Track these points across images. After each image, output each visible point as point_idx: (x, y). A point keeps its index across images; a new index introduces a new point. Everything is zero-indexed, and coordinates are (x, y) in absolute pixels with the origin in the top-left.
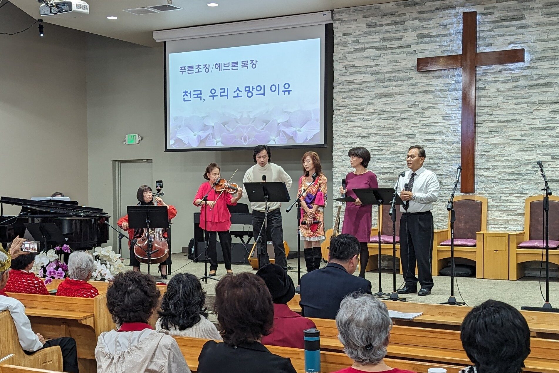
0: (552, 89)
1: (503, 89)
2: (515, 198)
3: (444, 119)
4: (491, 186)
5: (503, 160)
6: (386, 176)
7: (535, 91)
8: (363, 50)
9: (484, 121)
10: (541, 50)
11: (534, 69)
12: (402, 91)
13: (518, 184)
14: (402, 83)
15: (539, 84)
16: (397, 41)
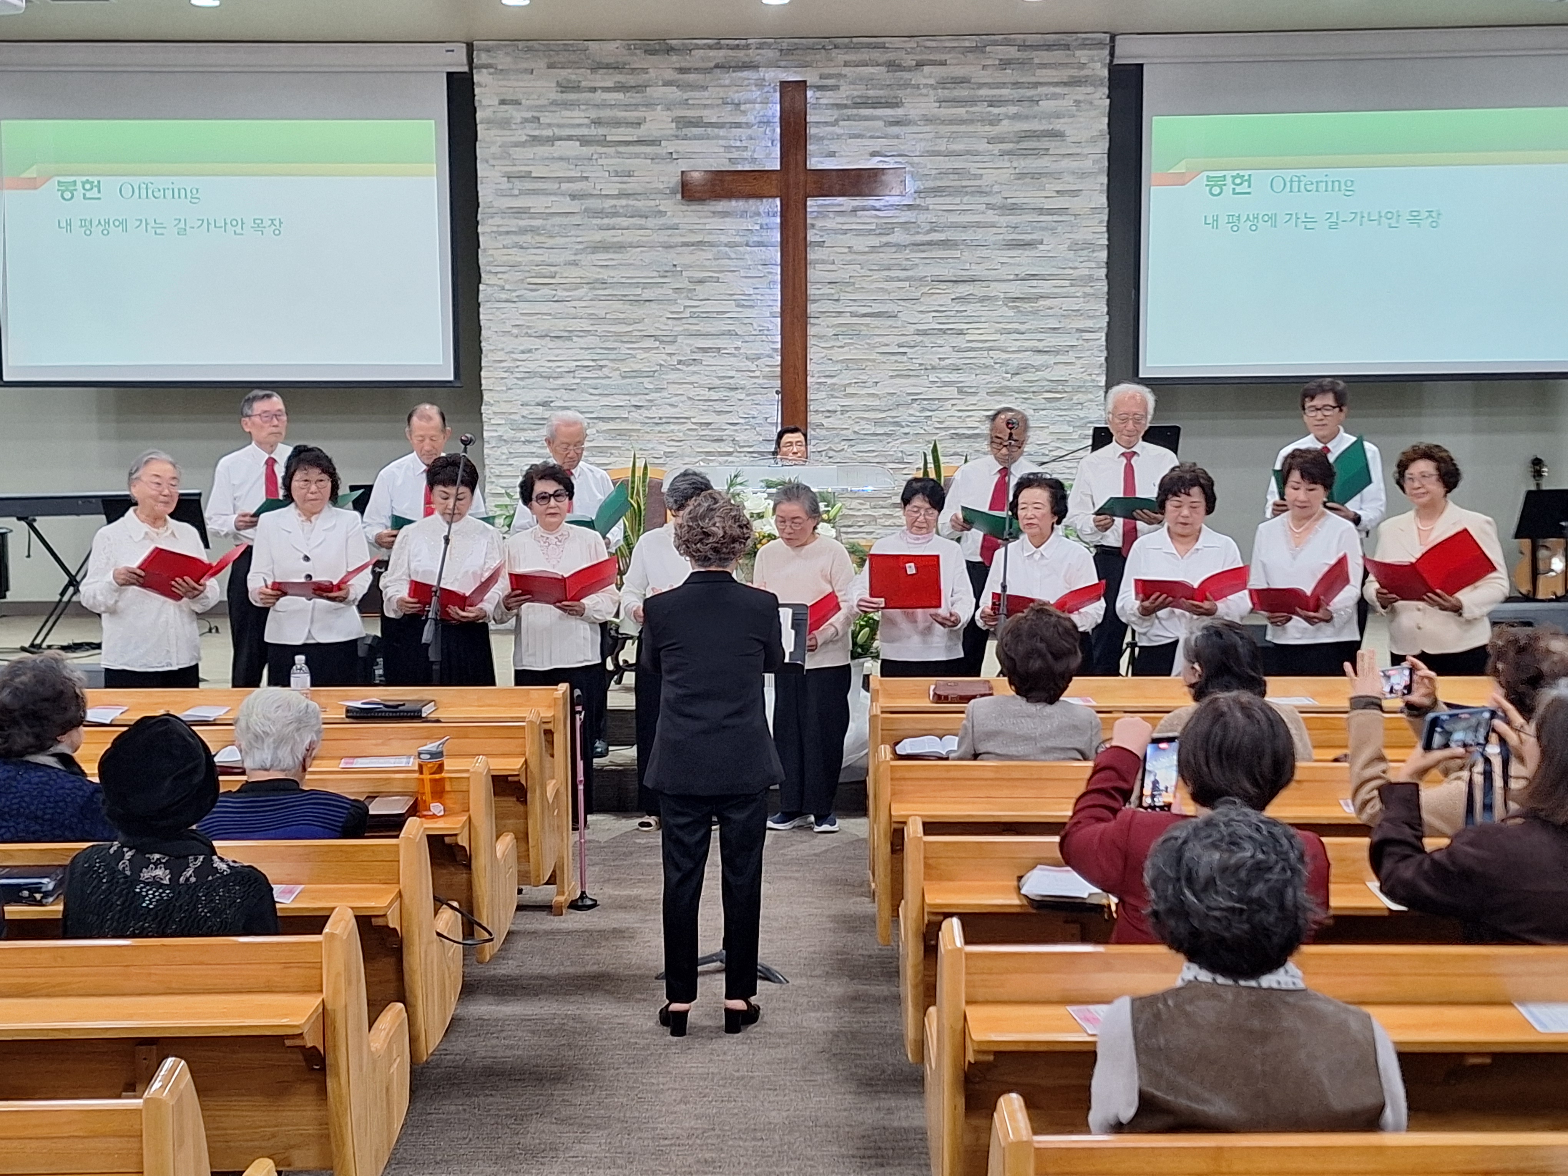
0: (957, 254)
1: (862, 248)
3: (737, 306)
5: (863, 394)
6: (612, 425)
7: (924, 255)
8: (551, 140)
9: (823, 313)
10: (934, 172)
11: (922, 211)
12: (644, 239)
13: (893, 444)
14: (642, 221)
15: (932, 241)
16: (631, 130)
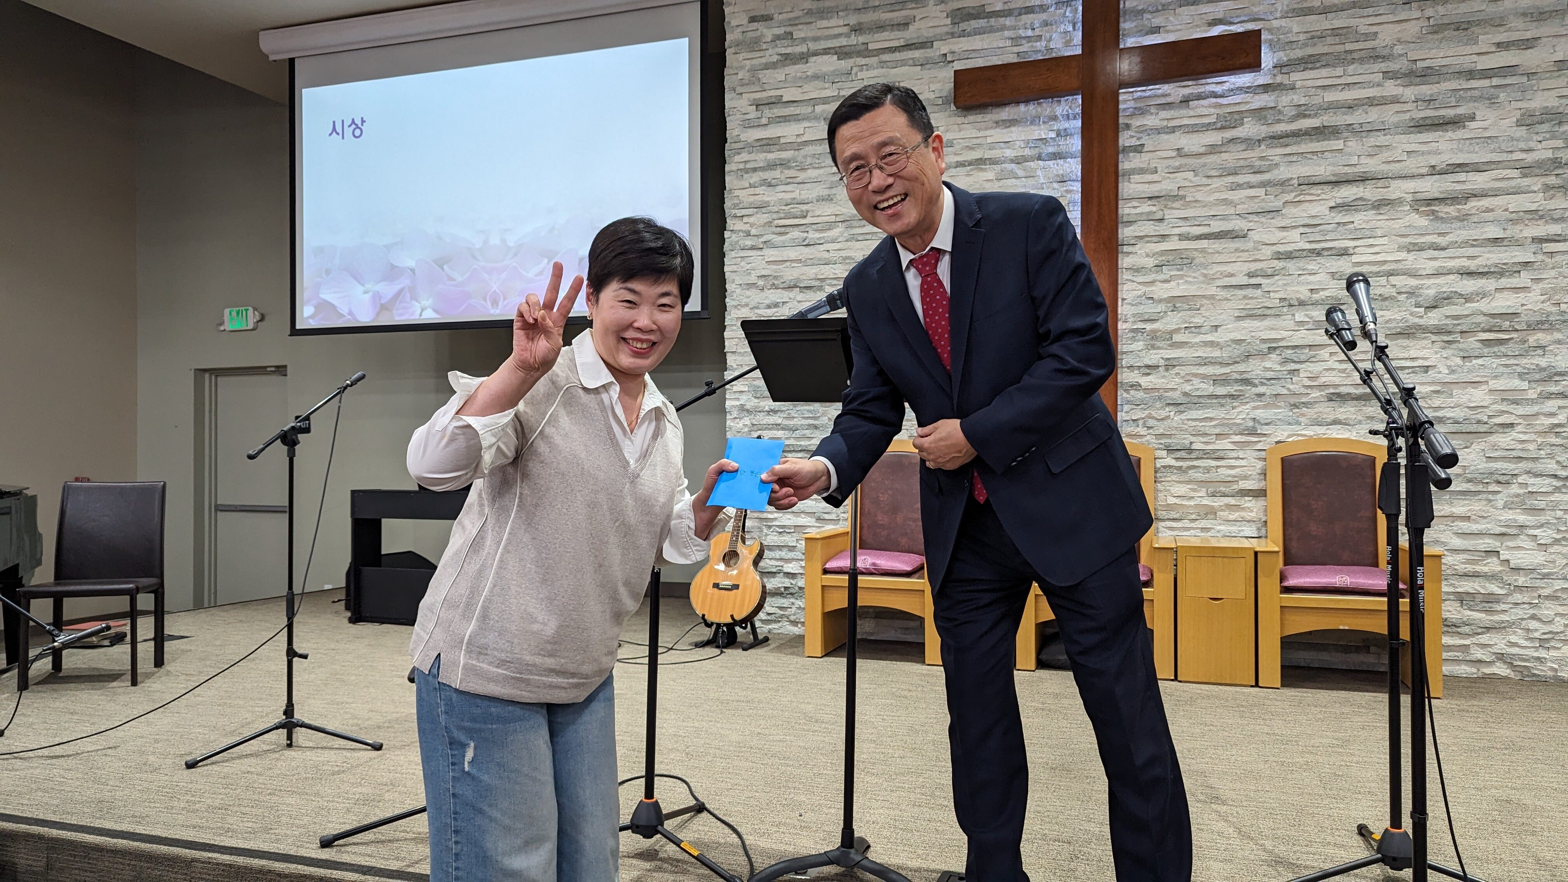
0: (1339, 144)
1: (1196, 149)
2: (1232, 447)
4: (1163, 414)
5: (1196, 343)
7: (1288, 150)
8: (803, 58)
9: (1141, 238)
10: (1302, 37)
11: (1285, 92)
13: (1240, 409)
15: (1301, 130)
16: (896, 33)
